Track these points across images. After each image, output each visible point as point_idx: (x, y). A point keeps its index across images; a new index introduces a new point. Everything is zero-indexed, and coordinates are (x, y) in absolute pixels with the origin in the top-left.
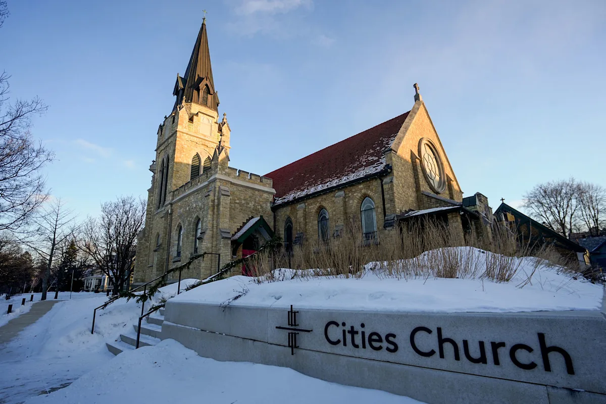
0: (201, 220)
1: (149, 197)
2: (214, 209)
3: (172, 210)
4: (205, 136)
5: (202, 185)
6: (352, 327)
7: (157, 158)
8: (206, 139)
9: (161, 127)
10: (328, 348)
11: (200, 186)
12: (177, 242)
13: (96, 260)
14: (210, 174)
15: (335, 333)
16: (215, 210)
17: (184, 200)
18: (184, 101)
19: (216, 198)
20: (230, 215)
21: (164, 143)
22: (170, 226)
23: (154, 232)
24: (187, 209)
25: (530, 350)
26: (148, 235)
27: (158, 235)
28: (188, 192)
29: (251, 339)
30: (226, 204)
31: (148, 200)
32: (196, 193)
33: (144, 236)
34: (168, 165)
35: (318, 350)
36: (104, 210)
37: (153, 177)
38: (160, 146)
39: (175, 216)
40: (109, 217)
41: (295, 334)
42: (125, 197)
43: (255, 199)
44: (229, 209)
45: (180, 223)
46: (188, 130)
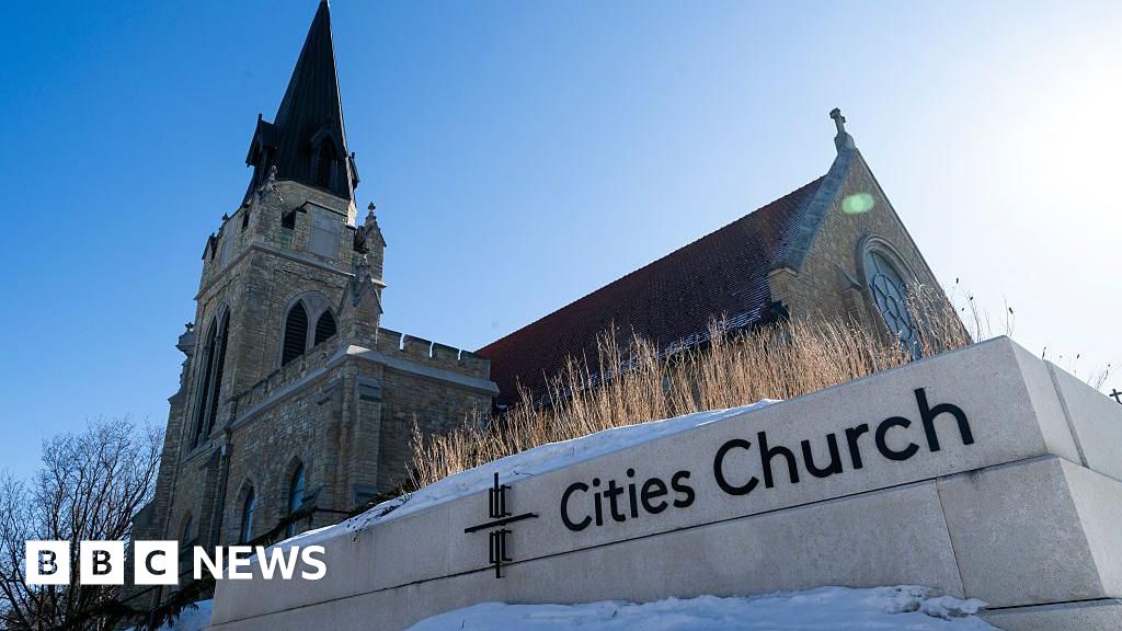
0: (306, 466)
1: (172, 417)
2: (339, 434)
3: (230, 447)
4: (322, 258)
5: (310, 377)
6: (612, 483)
7: (198, 317)
8: (325, 265)
9: (213, 241)
10: (569, 540)
11: (305, 378)
12: (239, 532)
13: (11, 598)
14: (333, 347)
15: (581, 506)
16: (343, 438)
17: (264, 418)
18: (272, 177)
19: (345, 405)
20: (381, 450)
21: (221, 276)
22: (224, 489)
23: (179, 510)
24: (271, 440)
25: (905, 423)
26: (162, 520)
27: (189, 517)
28: (273, 397)
29: (413, 583)
30: (371, 420)
31: (169, 427)
32: (294, 398)
33: (150, 522)
34: (226, 333)
35: (550, 552)
36: (48, 459)
37: (187, 365)
38: (206, 289)
39: (238, 460)
40: (61, 477)
41: (504, 532)
42: (108, 420)
43: (447, 410)
44: (378, 434)
45: (248, 480)
46: (278, 246)
